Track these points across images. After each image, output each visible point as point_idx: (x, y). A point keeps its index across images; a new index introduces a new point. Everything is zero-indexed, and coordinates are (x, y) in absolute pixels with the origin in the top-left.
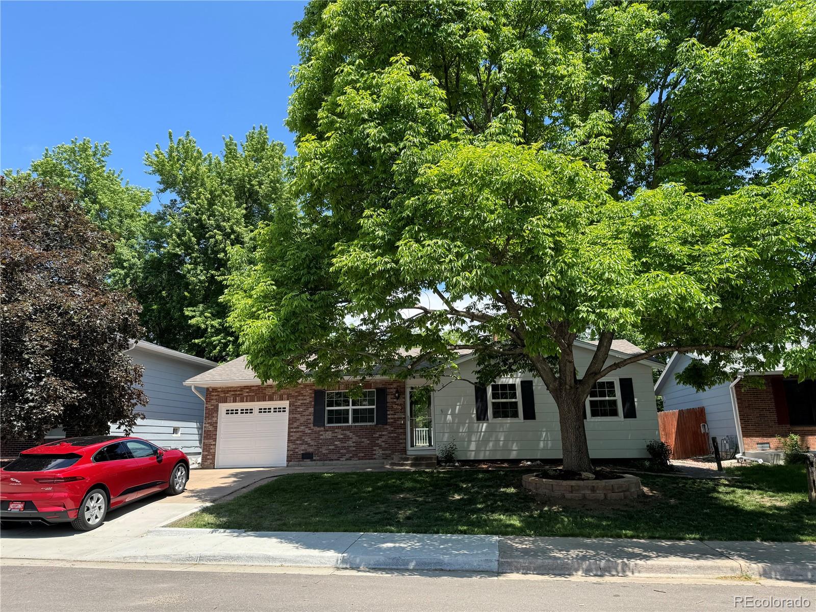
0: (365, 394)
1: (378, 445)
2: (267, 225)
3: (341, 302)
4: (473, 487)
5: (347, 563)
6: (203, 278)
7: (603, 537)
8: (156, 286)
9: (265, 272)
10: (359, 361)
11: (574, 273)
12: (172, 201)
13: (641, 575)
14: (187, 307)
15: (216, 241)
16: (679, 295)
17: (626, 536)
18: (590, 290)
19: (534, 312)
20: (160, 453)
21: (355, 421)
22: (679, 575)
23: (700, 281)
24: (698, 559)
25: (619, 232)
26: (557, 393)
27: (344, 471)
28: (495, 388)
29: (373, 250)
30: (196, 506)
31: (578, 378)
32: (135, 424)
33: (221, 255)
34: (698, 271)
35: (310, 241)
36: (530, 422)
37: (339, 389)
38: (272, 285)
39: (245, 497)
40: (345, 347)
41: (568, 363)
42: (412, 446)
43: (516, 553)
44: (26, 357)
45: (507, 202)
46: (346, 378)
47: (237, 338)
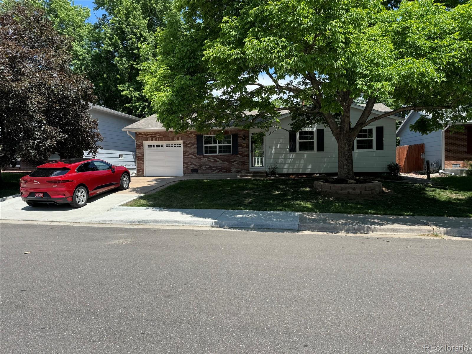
0: (225, 138)
1: (233, 165)
2: (162, 30)
3: (210, 81)
4: (286, 187)
5: (218, 225)
6: (126, 66)
7: (358, 213)
8: (100, 71)
9: (163, 61)
10: (222, 118)
11: (356, 59)
12: (103, 15)
13: (377, 233)
14: (119, 84)
15: (132, 42)
16: (420, 73)
17: (371, 213)
18: (365, 71)
19: (329, 85)
20: (113, 168)
21: (220, 152)
22: (398, 233)
23: (435, 63)
24: (410, 225)
25: (387, 31)
26: (338, 136)
27: (215, 179)
28: (301, 133)
29: (229, 45)
30: (135, 196)
31: (352, 127)
32: (97, 152)
33: (136, 51)
34: (435, 58)
35: (190, 40)
36: (320, 153)
37: (210, 134)
38: (168, 69)
39: (162, 191)
40: (213, 109)
41: (346, 118)
42: (252, 166)
43: (308, 221)
44: (31, 114)
45: (316, 11)
46: (214, 128)
47: (150, 103)
